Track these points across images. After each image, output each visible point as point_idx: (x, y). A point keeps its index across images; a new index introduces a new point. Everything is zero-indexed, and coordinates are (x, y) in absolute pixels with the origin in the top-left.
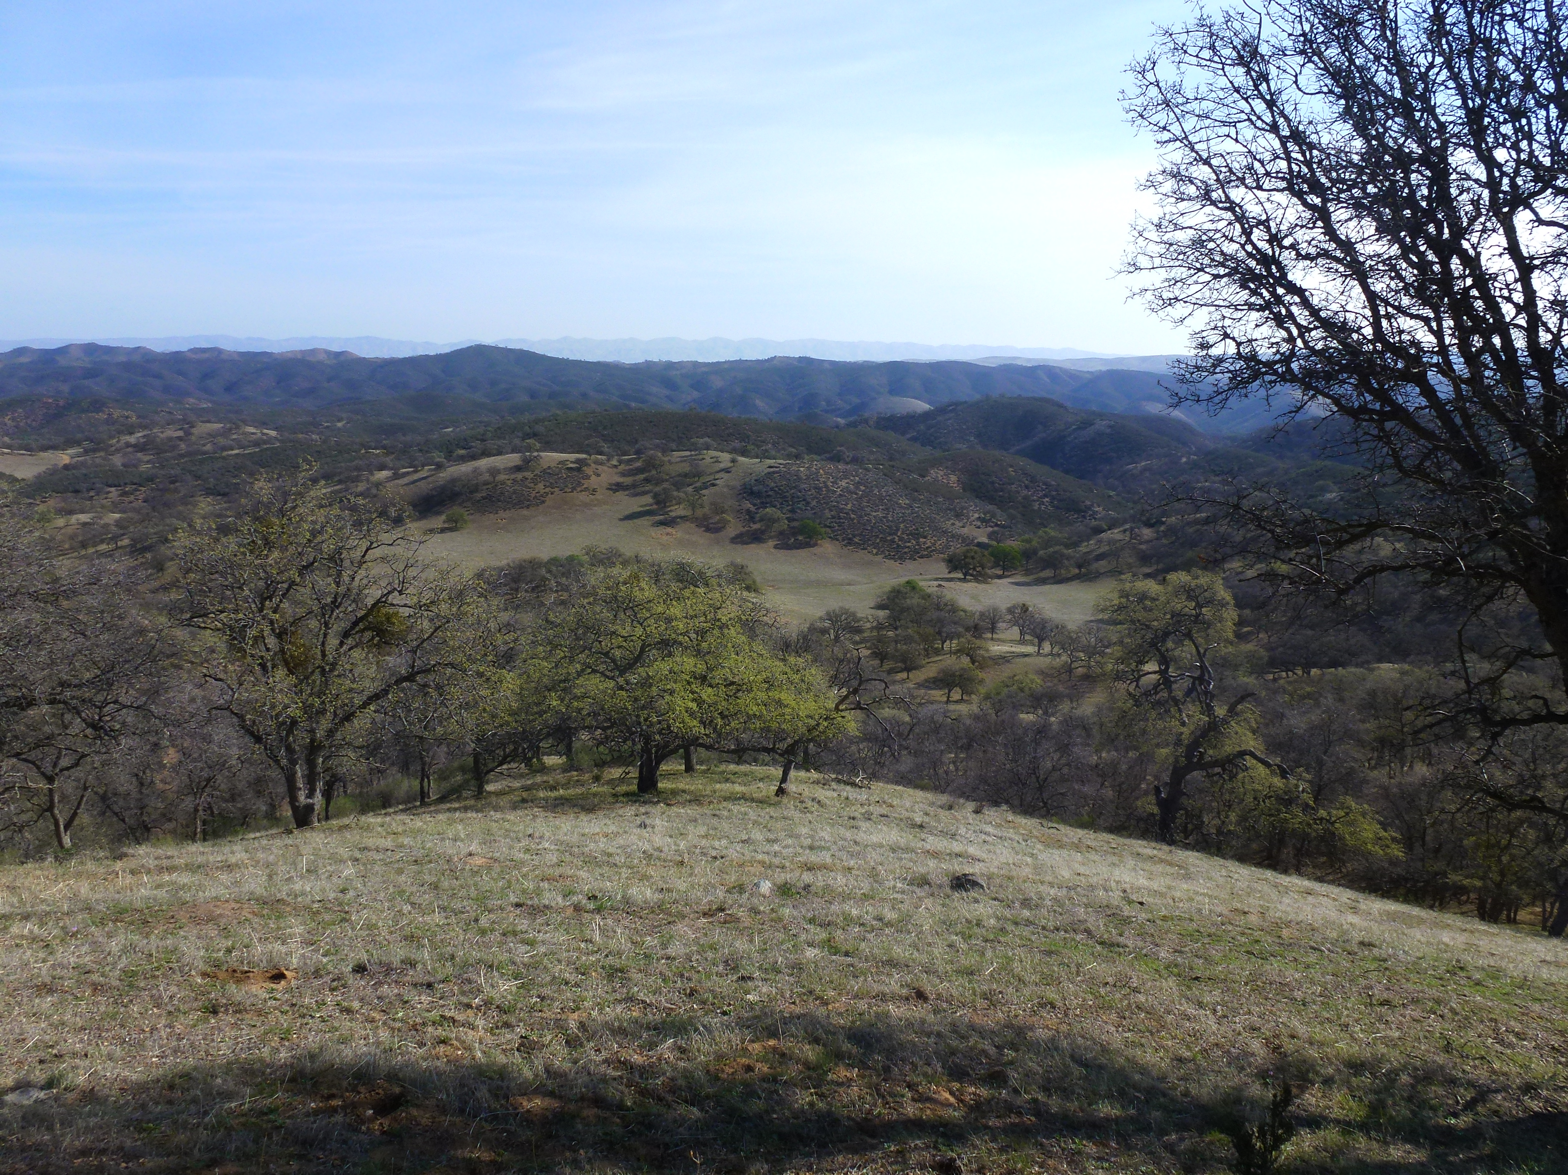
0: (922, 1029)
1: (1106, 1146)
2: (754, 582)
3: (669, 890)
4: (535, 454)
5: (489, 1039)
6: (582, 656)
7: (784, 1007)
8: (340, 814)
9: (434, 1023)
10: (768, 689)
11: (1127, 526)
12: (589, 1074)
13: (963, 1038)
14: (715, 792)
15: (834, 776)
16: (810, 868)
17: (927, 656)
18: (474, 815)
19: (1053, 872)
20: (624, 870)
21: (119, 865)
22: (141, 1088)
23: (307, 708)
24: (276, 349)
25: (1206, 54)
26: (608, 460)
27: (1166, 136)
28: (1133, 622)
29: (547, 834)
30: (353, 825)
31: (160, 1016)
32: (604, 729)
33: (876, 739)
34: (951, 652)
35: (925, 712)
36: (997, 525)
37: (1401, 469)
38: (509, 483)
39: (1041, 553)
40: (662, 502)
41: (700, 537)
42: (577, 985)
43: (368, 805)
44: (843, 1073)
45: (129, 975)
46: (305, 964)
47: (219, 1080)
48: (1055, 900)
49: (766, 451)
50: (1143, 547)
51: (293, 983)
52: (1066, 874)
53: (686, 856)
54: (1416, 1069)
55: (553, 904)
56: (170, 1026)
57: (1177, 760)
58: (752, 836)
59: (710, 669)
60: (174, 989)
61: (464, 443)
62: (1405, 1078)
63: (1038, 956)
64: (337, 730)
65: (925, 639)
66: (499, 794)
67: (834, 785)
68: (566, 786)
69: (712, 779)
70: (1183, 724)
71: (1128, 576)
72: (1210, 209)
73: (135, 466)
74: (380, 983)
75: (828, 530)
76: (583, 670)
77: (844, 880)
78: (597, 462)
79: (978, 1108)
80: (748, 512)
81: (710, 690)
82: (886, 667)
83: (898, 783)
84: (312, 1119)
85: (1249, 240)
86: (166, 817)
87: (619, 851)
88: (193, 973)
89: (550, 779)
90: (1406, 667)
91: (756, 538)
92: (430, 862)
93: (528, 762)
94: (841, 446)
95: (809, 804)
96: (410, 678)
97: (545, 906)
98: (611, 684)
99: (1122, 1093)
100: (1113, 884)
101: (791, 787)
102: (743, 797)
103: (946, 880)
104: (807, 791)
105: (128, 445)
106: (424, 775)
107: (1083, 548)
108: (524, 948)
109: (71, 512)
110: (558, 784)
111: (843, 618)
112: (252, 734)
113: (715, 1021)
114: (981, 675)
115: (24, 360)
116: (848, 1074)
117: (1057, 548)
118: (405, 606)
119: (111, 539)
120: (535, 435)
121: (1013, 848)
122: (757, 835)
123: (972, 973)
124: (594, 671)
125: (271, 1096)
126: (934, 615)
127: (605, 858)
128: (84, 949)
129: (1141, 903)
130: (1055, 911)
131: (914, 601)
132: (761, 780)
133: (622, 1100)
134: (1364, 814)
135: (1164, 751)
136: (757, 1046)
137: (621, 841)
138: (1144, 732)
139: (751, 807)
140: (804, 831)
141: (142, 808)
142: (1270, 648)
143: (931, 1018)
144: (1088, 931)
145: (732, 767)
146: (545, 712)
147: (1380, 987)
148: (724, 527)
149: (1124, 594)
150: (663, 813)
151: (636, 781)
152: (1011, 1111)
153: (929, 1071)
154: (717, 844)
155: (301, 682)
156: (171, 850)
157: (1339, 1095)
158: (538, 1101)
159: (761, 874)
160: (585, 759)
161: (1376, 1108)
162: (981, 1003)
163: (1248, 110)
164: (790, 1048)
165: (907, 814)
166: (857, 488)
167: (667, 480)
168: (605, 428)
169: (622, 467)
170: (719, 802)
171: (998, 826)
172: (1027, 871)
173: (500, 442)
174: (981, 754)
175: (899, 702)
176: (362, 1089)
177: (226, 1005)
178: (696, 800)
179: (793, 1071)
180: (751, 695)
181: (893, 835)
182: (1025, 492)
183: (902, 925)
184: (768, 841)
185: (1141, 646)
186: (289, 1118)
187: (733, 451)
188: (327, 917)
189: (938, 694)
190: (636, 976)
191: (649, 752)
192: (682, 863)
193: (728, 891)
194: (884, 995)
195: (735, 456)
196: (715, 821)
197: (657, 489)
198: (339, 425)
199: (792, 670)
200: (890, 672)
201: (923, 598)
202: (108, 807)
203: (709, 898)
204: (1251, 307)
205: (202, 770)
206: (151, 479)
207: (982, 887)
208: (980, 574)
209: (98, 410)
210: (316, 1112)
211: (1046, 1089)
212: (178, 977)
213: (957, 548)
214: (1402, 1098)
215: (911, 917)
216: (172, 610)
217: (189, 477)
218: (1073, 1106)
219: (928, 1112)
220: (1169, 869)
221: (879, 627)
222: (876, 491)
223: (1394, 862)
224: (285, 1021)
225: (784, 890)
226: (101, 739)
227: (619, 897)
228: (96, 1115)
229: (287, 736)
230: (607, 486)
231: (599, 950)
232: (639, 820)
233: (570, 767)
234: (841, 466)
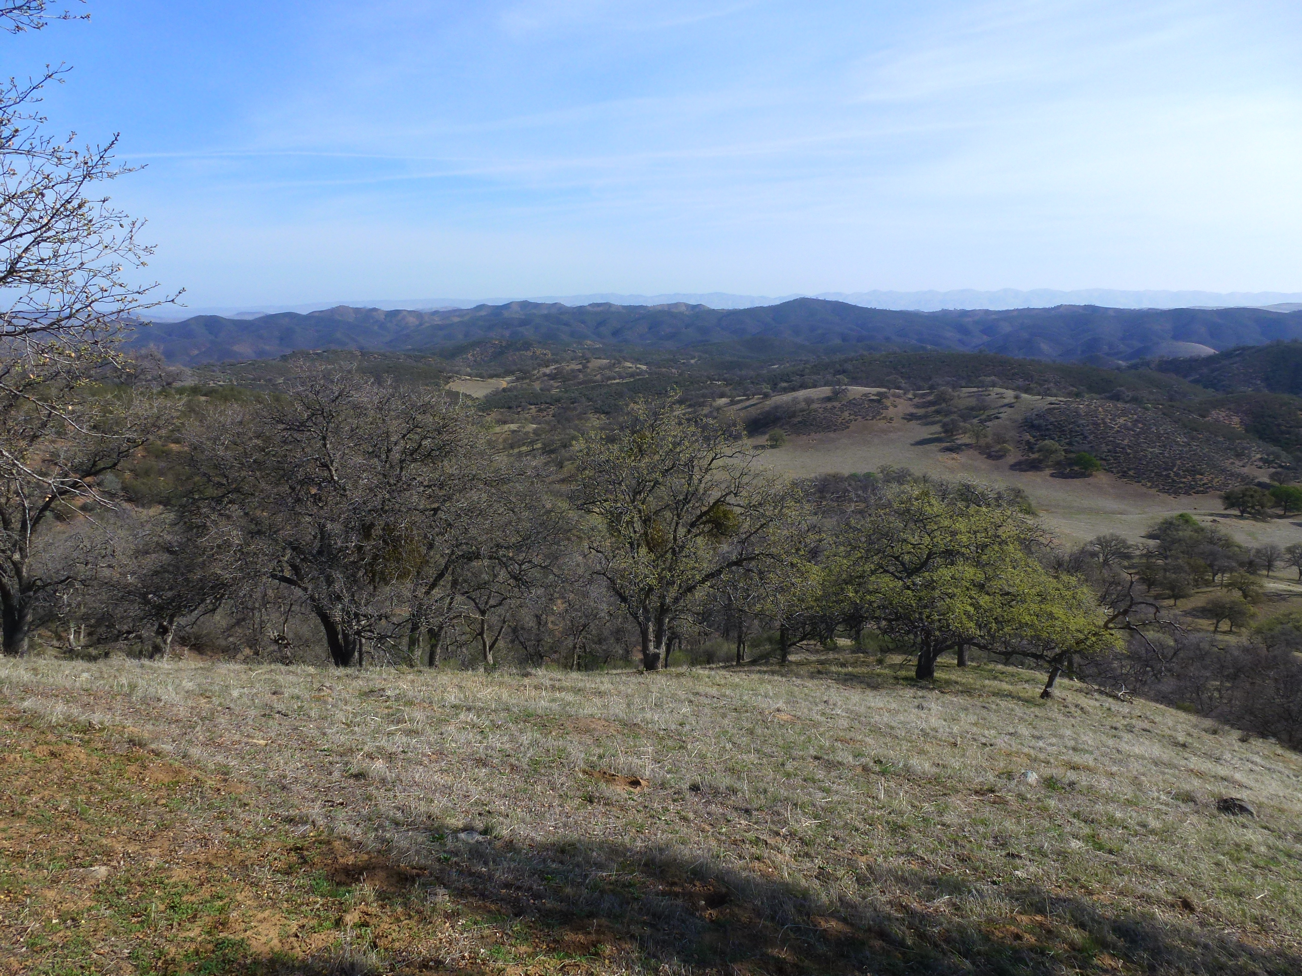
0: (1188, 937)
2: (1030, 505)
3: (944, 767)
4: (844, 387)
5: (793, 864)
6: (876, 558)
7: (1049, 888)
8: (677, 664)
9: (751, 842)
10: (1041, 601)
12: (875, 910)
13: (1232, 955)
14: (984, 686)
15: (1096, 687)
16: (1074, 767)
17: (1197, 586)
18: (780, 679)
20: (904, 742)
21: (526, 681)
22: (545, 847)
23: (661, 579)
24: (649, 304)
26: (905, 394)
29: (840, 703)
30: (687, 674)
31: (554, 797)
32: (890, 621)
33: (1140, 658)
34: (1222, 585)
35: (1193, 638)
36: (1281, 467)
38: (820, 410)
40: (949, 430)
41: (982, 463)
42: (865, 833)
43: (696, 659)
44: (1108, 961)
45: (534, 762)
46: (655, 777)
47: (595, 854)
49: (1048, 389)
51: (646, 790)
53: (959, 739)
55: (845, 762)
56: (560, 805)
58: (1020, 731)
59: (988, 579)
60: (564, 779)
61: (786, 377)
64: (681, 598)
65: (1195, 569)
66: (799, 664)
67: (1096, 695)
68: (854, 664)
69: (981, 675)
73: (549, 390)
74: (708, 802)
75: (1104, 463)
76: (876, 570)
77: (1108, 783)
78: (895, 395)
80: (1028, 442)
81: (987, 597)
82: (1153, 592)
83: (1157, 701)
84: (660, 898)
86: (554, 649)
87: (900, 726)
88: (577, 769)
89: (840, 657)
91: (1034, 466)
92: (747, 711)
93: (822, 640)
94: (1121, 386)
95: (1073, 709)
96: (738, 563)
97: (838, 762)
98: (900, 584)
101: (1056, 691)
102: (1010, 695)
103: (1212, 801)
104: (1071, 697)
105: (545, 375)
106: (740, 641)
108: (820, 795)
109: (505, 423)
110: (847, 662)
111: (1113, 544)
112: (620, 595)
113: (986, 888)
114: (1253, 609)
115: (483, 313)
116: (1113, 964)
118: (739, 505)
119: (530, 443)
120: (844, 372)
121: (1283, 782)
122: (1024, 730)
123: (1241, 895)
124: (886, 571)
125: (631, 874)
126: (1206, 548)
127: (888, 730)
128: (505, 738)
131: (1186, 533)
132: (1027, 681)
133: (904, 939)
136: (1024, 918)
137: (902, 718)
139: (1017, 705)
140: (1068, 732)
141: (538, 641)
143: (1197, 929)
145: (1000, 667)
146: (842, 601)
148: (1004, 455)
150: (938, 699)
151: (914, 669)
154: (986, 732)
155: (658, 558)
156: (558, 675)
158: (833, 923)
159: (1027, 765)
160: (871, 645)
164: (1057, 927)
165: (1169, 732)
166: (1135, 425)
167: (955, 412)
168: (903, 367)
169: (916, 400)
170: (988, 696)
171: (1266, 757)
173: (815, 377)
174: (1248, 686)
175: (1165, 627)
176: (697, 883)
177: (599, 798)
178: (968, 691)
179: (1059, 948)
180: (1025, 606)
181: (1156, 750)
183: (1166, 835)
184: (1034, 737)
186: (643, 893)
187: (1018, 388)
188: (670, 743)
189: (1205, 624)
190: (916, 836)
191: (929, 645)
192: (955, 744)
193: (999, 776)
194: (1149, 897)
195: (1017, 392)
196: (984, 712)
197: (946, 420)
198: (692, 361)
199: (1065, 587)
200: (1156, 597)
201: (1196, 531)
202: (517, 637)
203: (981, 779)
205: (580, 617)
206: (558, 400)
207: (1251, 814)
208: (1259, 513)
209: (527, 349)
210: (664, 894)
212: (566, 770)
213: (1235, 486)
215: (1176, 829)
216: (571, 498)
217: (584, 399)
221: (1149, 555)
222: (1154, 429)
224: (640, 818)
225: (1050, 783)
226: (520, 588)
227: (901, 765)
228: (515, 861)
229: (645, 599)
230: (901, 415)
231: (884, 807)
232: (916, 702)
233: (857, 649)
234: (1120, 405)
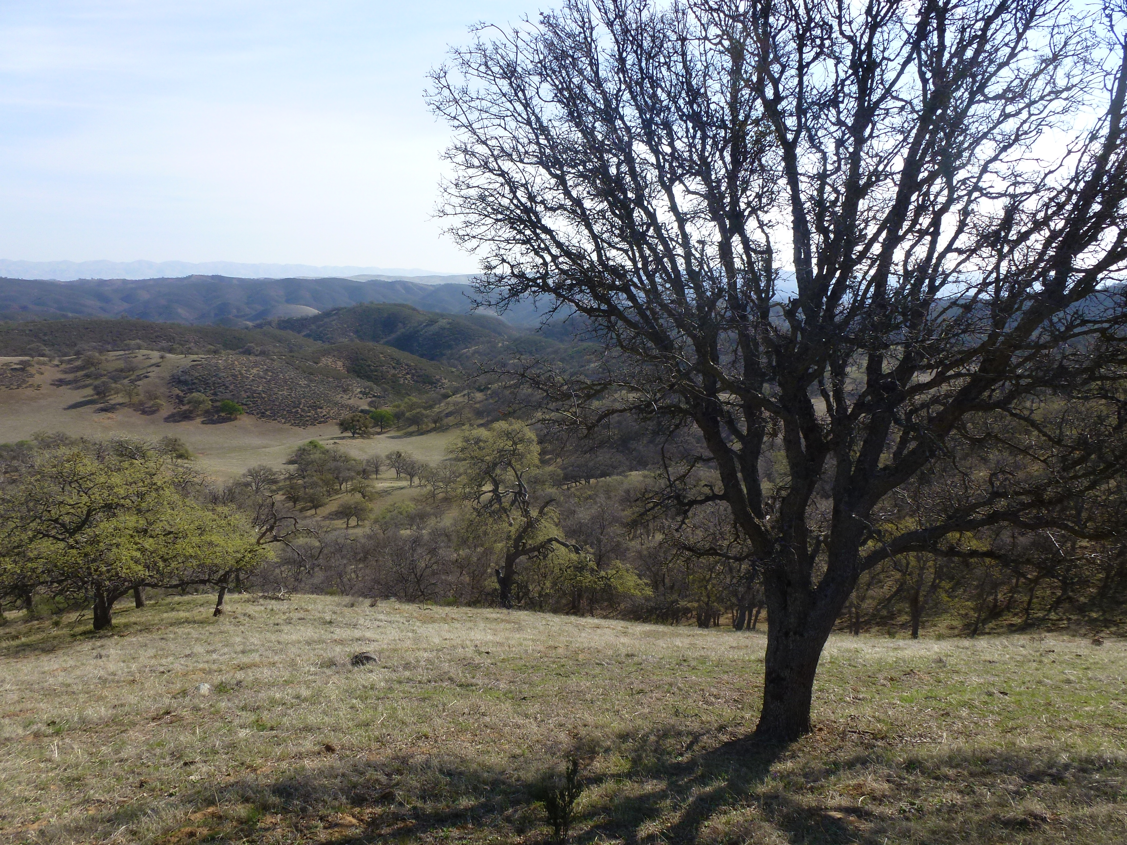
0: (331, 773)
1: (464, 828)
2: (187, 451)
3: (122, 705)
6: (33, 525)
7: (222, 780)
10: (200, 534)
11: (466, 392)
13: (362, 773)
14: (162, 620)
15: (261, 594)
16: (241, 668)
17: (329, 495)
19: (428, 641)
20: (81, 696)
25: (483, 68)
26: (50, 361)
27: (456, 123)
28: (472, 458)
29: (8, 678)
32: (60, 582)
33: (294, 562)
34: (347, 491)
35: (331, 537)
36: (375, 396)
37: (622, 347)
39: (407, 414)
40: (101, 392)
41: (137, 419)
42: (36, 800)
44: (269, 820)
48: (428, 660)
49: (190, 348)
50: (477, 406)
52: (437, 640)
53: (137, 675)
54: (659, 730)
55: (13, 736)
57: (508, 550)
58: (195, 651)
59: (150, 524)
62: (652, 738)
63: (416, 703)
65: (327, 483)
67: (261, 601)
68: (27, 634)
69: (160, 610)
70: (511, 525)
71: (466, 427)
72: (488, 175)
75: (245, 407)
76: (34, 536)
77: (269, 673)
78: (38, 363)
79: (374, 823)
80: (178, 396)
81: (151, 540)
82: (298, 507)
83: (312, 593)
85: (515, 197)
87: (77, 681)
89: (11, 630)
90: (646, 472)
91: (186, 416)
94: (251, 342)
95: (241, 619)
97: (6, 739)
98: (62, 545)
99: (475, 789)
100: (468, 642)
101: (226, 607)
102: (187, 621)
103: (348, 660)
104: (239, 609)
107: (436, 409)
110: (20, 633)
111: (262, 473)
113: (162, 803)
114: (370, 505)
116: (273, 820)
117: (418, 410)
121: (399, 628)
122: (199, 649)
123: (368, 725)
124: (46, 536)
126: (332, 465)
127: (64, 689)
129: (488, 653)
130: (427, 669)
131: (316, 456)
132: (202, 605)
134: (627, 571)
135: (500, 545)
136: (198, 815)
137: (78, 672)
138: (485, 533)
139: (193, 628)
140: (238, 640)
142: (564, 468)
143: (337, 764)
144: (451, 679)
145: (177, 598)
147: (637, 682)
148: (158, 410)
149: (466, 440)
150: (117, 644)
151: (92, 621)
152: (397, 820)
153: (337, 803)
154: (164, 661)
157: (614, 758)
159: (202, 679)
160: (44, 609)
161: (636, 761)
162: (374, 745)
163: (512, 109)
164: (225, 811)
165: (319, 615)
166: (266, 374)
167: (105, 375)
168: (45, 335)
169: (64, 366)
170: (166, 628)
171: (388, 614)
172: (408, 643)
174: (374, 563)
175: (309, 532)
178: (146, 628)
179: (228, 827)
180: (186, 541)
181: (309, 632)
182: (393, 371)
183: (314, 700)
184: (208, 652)
185: (479, 474)
187: (162, 349)
189: (340, 523)
190: (92, 781)
191: (101, 596)
192: (134, 681)
193: (173, 697)
194: (301, 754)
195: (162, 353)
196: (163, 644)
197: (97, 382)
199: (220, 517)
200: (301, 510)
201: (323, 453)
203: (157, 705)
204: (517, 241)
207: (375, 660)
208: (364, 432)
211: (423, 798)
213: (346, 415)
214: (651, 751)
215: (322, 691)
218: (441, 806)
219: (337, 834)
220: (508, 626)
221: (291, 478)
222: (281, 376)
223: (647, 599)
225: (221, 689)
227: (76, 719)
230: (50, 382)
231: (58, 766)
232: (95, 653)
233: (32, 617)
234: (252, 358)
